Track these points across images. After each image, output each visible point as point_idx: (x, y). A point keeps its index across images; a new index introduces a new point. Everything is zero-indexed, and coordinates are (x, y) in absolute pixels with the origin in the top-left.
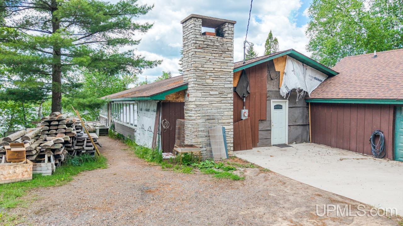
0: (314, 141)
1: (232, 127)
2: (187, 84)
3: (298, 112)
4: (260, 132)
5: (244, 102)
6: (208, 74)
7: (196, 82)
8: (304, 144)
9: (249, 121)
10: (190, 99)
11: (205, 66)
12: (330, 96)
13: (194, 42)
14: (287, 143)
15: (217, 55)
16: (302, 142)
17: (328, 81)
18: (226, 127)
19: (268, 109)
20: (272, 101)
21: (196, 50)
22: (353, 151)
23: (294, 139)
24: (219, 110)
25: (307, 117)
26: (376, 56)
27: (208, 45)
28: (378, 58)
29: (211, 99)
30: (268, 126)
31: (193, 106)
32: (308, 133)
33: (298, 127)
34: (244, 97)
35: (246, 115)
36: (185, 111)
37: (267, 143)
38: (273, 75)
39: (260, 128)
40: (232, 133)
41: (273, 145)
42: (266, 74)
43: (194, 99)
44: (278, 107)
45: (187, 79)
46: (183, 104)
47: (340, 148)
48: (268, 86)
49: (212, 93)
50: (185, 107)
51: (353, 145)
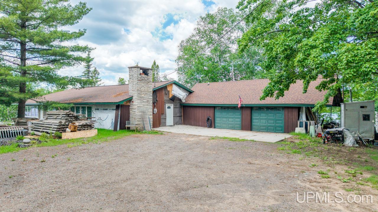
0: (184, 124)
1: (152, 116)
2: (132, 97)
3: (177, 110)
4: (162, 120)
5: (155, 105)
6: (143, 92)
7: (138, 96)
8: (180, 125)
9: (157, 114)
10: (134, 104)
11: (141, 89)
12: (191, 103)
13: (137, 78)
14: (173, 125)
15: (146, 84)
16: (179, 124)
17: (190, 96)
18: (150, 117)
19: (165, 108)
20: (166, 104)
21: (138, 82)
22: (200, 126)
23: (176, 123)
24: (147, 109)
25: (181, 112)
26: (209, 84)
27: (143, 79)
28: (209, 85)
29: (144, 104)
30: (165, 117)
31: (136, 107)
32: (182, 120)
33: (178, 117)
34: (155, 103)
35: (156, 111)
36: (130, 110)
37: (165, 125)
38: (167, 92)
39: (162, 118)
40: (152, 119)
41: (167, 126)
42: (164, 92)
43: (137, 104)
44: (169, 108)
45: (132, 94)
46: (129, 106)
47: (195, 126)
48: (165, 97)
49: (144, 101)
50: (130, 108)
51: (200, 123)
